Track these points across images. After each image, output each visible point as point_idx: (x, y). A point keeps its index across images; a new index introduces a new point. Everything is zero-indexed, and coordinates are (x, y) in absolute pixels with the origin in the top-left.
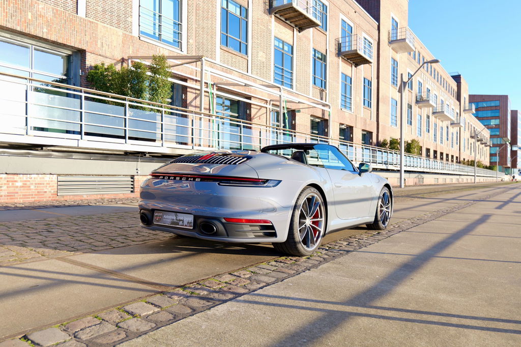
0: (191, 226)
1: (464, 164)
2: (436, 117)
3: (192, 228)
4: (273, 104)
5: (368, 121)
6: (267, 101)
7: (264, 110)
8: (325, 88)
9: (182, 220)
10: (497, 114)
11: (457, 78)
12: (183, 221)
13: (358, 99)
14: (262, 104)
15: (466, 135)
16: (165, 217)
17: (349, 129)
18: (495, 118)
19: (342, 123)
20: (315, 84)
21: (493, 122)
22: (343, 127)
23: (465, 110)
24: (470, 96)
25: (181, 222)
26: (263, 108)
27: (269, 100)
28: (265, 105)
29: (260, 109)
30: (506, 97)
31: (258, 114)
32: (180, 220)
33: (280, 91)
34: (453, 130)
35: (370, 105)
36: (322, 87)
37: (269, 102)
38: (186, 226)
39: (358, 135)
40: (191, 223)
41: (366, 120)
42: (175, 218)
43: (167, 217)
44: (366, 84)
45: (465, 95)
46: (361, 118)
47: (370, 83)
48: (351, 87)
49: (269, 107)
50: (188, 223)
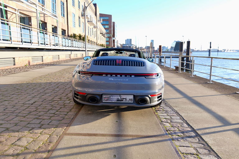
0: (132, 101)
1: (98, 45)
2: (89, 24)
3: (133, 102)
4: (20, 12)
5: (64, 24)
6: (16, 9)
7: (14, 15)
8: (44, 4)
9: (124, 99)
10: (108, 23)
11: (95, 5)
12: (126, 99)
13: (59, 12)
14: (13, 11)
15: (99, 32)
16: (111, 97)
17: (55, 28)
18: (107, 25)
19: (53, 25)
20: (39, 2)
21: (107, 27)
22: (53, 27)
23: (98, 21)
24: (100, 14)
25: (125, 99)
26: (14, 14)
27: (17, 9)
28: (15, 12)
29: (12, 14)
30: (111, 16)
31: (12, 18)
32: (123, 99)
33: (36, 7)
34: (95, 30)
35: (64, 16)
36: (42, 3)
37: (17, 10)
38: (128, 101)
39: (59, 31)
40: (132, 99)
41: (63, 24)
42: (119, 98)
43: (113, 97)
44: (62, 4)
45: (98, 14)
46: (61, 22)
47: (63, 4)
48: (55, 5)
49: (18, 13)
50: (129, 100)
